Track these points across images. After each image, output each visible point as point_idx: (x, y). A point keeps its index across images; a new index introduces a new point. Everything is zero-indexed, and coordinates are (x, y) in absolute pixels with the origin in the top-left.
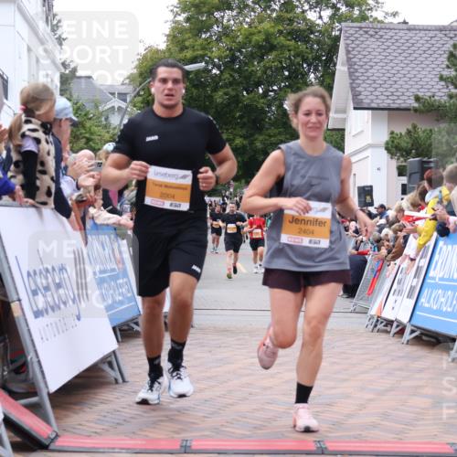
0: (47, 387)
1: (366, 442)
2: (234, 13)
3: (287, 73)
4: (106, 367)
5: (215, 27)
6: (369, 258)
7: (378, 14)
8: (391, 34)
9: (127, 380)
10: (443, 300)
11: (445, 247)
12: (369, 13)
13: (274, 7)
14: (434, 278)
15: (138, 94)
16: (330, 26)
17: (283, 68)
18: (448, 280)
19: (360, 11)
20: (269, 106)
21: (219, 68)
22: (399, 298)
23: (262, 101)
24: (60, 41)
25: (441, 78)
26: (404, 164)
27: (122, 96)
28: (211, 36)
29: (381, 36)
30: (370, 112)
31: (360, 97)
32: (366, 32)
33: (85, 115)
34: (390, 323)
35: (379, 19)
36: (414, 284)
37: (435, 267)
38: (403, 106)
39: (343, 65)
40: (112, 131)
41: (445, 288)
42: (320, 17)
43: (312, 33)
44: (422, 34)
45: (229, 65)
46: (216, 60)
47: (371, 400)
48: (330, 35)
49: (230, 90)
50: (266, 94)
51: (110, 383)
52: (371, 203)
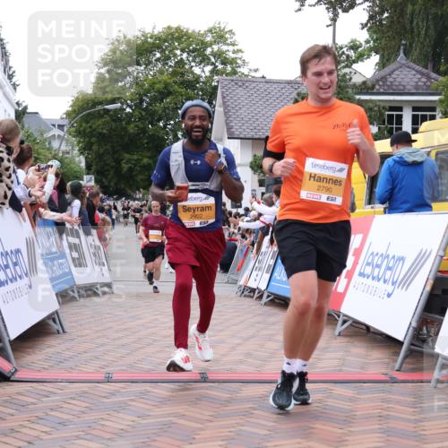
0: (8, 336)
1: (236, 373)
2: (142, 68)
4: (51, 322)
6: (238, 244)
7: (244, 70)
8: (254, 85)
9: (66, 330)
12: (239, 70)
13: (170, 64)
15: (72, 126)
16: (210, 79)
19: (233, 68)
20: (167, 134)
21: (131, 107)
22: (260, 273)
23: (162, 131)
24: (15, 86)
26: (263, 178)
27: (61, 127)
29: (247, 87)
30: (239, 141)
31: (233, 130)
32: (236, 84)
33: (34, 140)
34: (253, 290)
35: (245, 73)
38: (262, 137)
39: (220, 106)
40: (53, 153)
42: (203, 71)
43: (198, 83)
44: (275, 85)
45: (138, 105)
46: (129, 102)
47: (239, 344)
48: (211, 85)
49: (139, 123)
50: (165, 126)
51: (54, 333)
52: (240, 207)
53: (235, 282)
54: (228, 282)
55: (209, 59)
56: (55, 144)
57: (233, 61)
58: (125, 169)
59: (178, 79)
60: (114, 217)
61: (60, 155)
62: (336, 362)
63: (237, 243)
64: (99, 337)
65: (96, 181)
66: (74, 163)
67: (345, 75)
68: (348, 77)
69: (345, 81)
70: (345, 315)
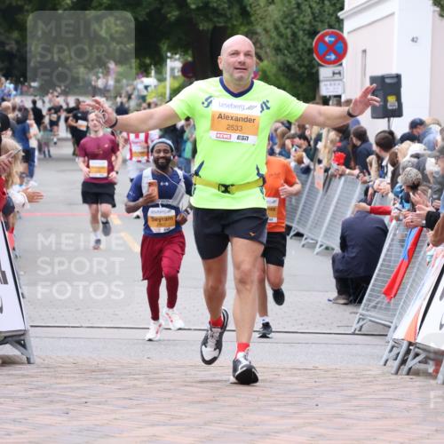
6: (391, 223)
34: (435, 356)
52: (398, 113)
53: (382, 332)
54: (359, 332)
60: (33, 143)
63: (386, 219)
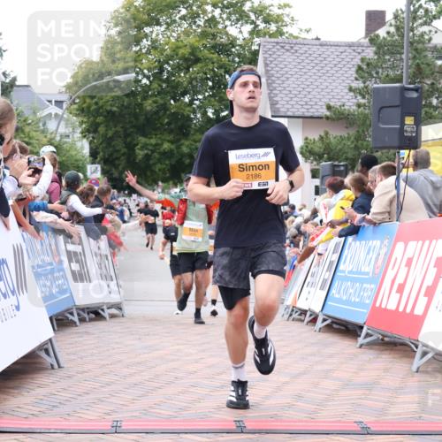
1: (281, 421)
2: (163, 28)
3: (210, 84)
4: (43, 354)
5: (144, 40)
7: (293, 30)
8: (305, 48)
9: (62, 365)
10: (351, 291)
11: (353, 243)
12: (285, 29)
13: (198, 23)
14: (344, 272)
15: (74, 103)
16: (248, 42)
17: (207, 79)
18: (357, 273)
19: (278, 28)
20: (194, 112)
21: (148, 78)
22: (312, 290)
23: (188, 109)
24: (1, 52)
25: (351, 89)
26: (317, 167)
27: (59, 103)
28: (141, 49)
29: (296, 51)
30: (286, 119)
31: (278, 106)
32: (283, 47)
33: (25, 121)
34: (304, 312)
35: (294, 35)
36: (326, 277)
37: (345, 262)
38: (316, 114)
40: (49, 137)
41: (354, 280)
42: (241, 32)
43: (233, 47)
44: (333, 49)
45: (158, 76)
46: (146, 71)
47: (287, 383)
48: (250, 49)
49: (158, 98)
50: (191, 102)
51: (47, 369)
55: (249, 17)
56: (52, 125)
57: (278, 19)
58: (140, 157)
59: (209, 42)
61: (58, 138)
62: (414, 407)
64: (104, 374)
65: (104, 172)
66: (76, 149)
67: (422, 35)
68: (426, 37)
69: (423, 43)
70: (424, 345)
